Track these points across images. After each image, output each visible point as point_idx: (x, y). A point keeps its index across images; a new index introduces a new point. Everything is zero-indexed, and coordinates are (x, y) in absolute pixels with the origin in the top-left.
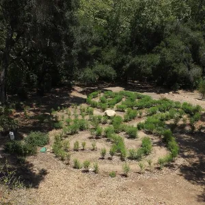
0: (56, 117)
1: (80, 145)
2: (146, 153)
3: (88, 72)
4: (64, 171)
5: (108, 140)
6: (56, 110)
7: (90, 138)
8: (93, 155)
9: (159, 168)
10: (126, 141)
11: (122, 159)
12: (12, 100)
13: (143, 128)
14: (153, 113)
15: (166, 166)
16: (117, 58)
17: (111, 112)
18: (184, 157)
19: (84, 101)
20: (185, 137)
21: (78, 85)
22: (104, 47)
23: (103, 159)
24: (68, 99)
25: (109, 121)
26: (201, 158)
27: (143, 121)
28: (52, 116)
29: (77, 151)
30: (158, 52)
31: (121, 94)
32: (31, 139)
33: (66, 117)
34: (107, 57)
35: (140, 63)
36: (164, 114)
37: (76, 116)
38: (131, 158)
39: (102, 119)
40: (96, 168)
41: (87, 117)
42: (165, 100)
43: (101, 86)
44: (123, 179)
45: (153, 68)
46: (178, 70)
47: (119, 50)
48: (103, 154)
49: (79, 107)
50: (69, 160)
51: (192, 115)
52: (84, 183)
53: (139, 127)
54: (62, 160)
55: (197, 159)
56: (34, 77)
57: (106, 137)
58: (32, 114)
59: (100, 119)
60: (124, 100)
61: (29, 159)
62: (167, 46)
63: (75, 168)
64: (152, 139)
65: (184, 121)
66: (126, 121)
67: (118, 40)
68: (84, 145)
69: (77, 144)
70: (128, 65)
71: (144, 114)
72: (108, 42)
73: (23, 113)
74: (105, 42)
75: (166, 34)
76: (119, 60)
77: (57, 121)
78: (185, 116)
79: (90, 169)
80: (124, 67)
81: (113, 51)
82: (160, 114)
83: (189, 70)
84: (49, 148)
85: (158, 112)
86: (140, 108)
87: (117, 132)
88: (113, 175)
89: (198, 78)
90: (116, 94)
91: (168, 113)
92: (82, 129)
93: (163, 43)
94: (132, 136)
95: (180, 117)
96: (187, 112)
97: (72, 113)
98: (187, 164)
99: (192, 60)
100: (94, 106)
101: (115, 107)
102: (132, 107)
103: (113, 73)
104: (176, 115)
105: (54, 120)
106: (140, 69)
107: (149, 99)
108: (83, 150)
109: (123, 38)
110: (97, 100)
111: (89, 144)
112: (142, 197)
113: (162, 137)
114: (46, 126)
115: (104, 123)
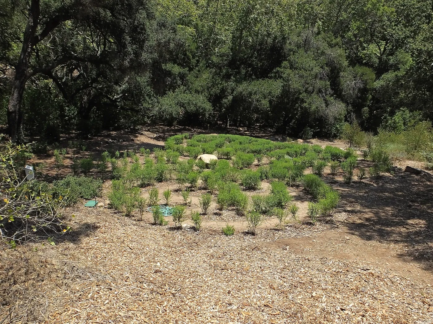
3: (167, 104)
9: (309, 224)
11: (240, 214)
16: (213, 86)
17: (208, 158)
22: (191, 70)
23: (205, 214)
30: (278, 76)
34: (198, 84)
35: (250, 94)
44: (249, 237)
45: (270, 102)
46: (310, 104)
54: (129, 216)
57: (205, 189)
62: (292, 67)
63: (154, 224)
67: (215, 59)
70: (230, 98)
72: (198, 61)
75: (290, 50)
76: (216, 90)
79: (184, 225)
80: (225, 100)
83: (327, 106)
85: (288, 157)
88: (228, 233)
92: (160, 179)
93: (285, 63)
94: (250, 187)
99: (330, 91)
103: (207, 106)
106: (251, 103)
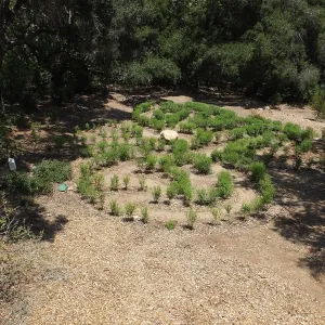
0: (83, 140)
1: (121, 182)
2: (223, 196)
3: (135, 70)
4: (94, 219)
5: (165, 176)
6: (83, 128)
7: (136, 172)
8: (141, 197)
9: (242, 219)
10: (193, 177)
11: (186, 204)
12: (10, 111)
13: (220, 158)
14: (238, 137)
15: (253, 216)
16: (184, 47)
17: (170, 134)
18: (282, 204)
19: (128, 116)
20: (286, 176)
21: (118, 92)
22: (161, 29)
23: (156, 202)
24: (102, 113)
25: (167, 147)
26: (308, 207)
27: (220, 149)
28: (76, 138)
29: (116, 190)
30: (251, 39)
31: (188, 106)
32: (43, 170)
33: (99, 140)
34: (167, 46)
35: (220, 59)
36: (254, 140)
37: (115, 139)
38: (200, 203)
39: (157, 144)
40: (145, 215)
41: (133, 141)
42: (258, 117)
43: (156, 93)
44: (187, 232)
45: (240, 67)
46: (281, 70)
47: (188, 34)
48: (157, 195)
49: (119, 126)
50: (102, 202)
51: (298, 143)
52: (125, 237)
53: (215, 158)
54: (92, 202)
55: (302, 208)
56: (46, 75)
57: (161, 170)
58: (43, 134)
59: (152, 144)
60: (191, 115)
61: (40, 200)
62: (266, 30)
63: (112, 214)
64: (234, 177)
65: (286, 150)
66: (194, 148)
67: (186, 18)
68: (126, 181)
69: (115, 180)
70: (201, 60)
71: (222, 138)
72: (169, 20)
73: (29, 133)
74: (164, 21)
75: (265, 10)
76: (185, 53)
77: (84, 146)
78: (287, 144)
79: (135, 217)
80: (195, 63)
81: (177, 36)
82: (247, 140)
83: (299, 71)
84: (72, 186)
85: (246, 136)
86: (218, 129)
87: (179, 165)
88: (170, 226)
89: (313, 87)
90: (180, 106)
91: (260, 138)
92: (124, 158)
93: (259, 25)
94: (203, 170)
95: (280, 145)
96: (292, 137)
97: (109, 134)
98: (286, 214)
99: (304, 55)
100: (144, 124)
101: (177, 126)
102: (204, 127)
103: (176, 72)
104: (274, 141)
105: (80, 143)
106: (220, 68)
107: (232, 115)
108: (125, 189)
109: (194, 15)
110: (149, 115)
111: (134, 182)
112: (214, 258)
113: (250, 173)
114: (67, 153)
115: (159, 151)
